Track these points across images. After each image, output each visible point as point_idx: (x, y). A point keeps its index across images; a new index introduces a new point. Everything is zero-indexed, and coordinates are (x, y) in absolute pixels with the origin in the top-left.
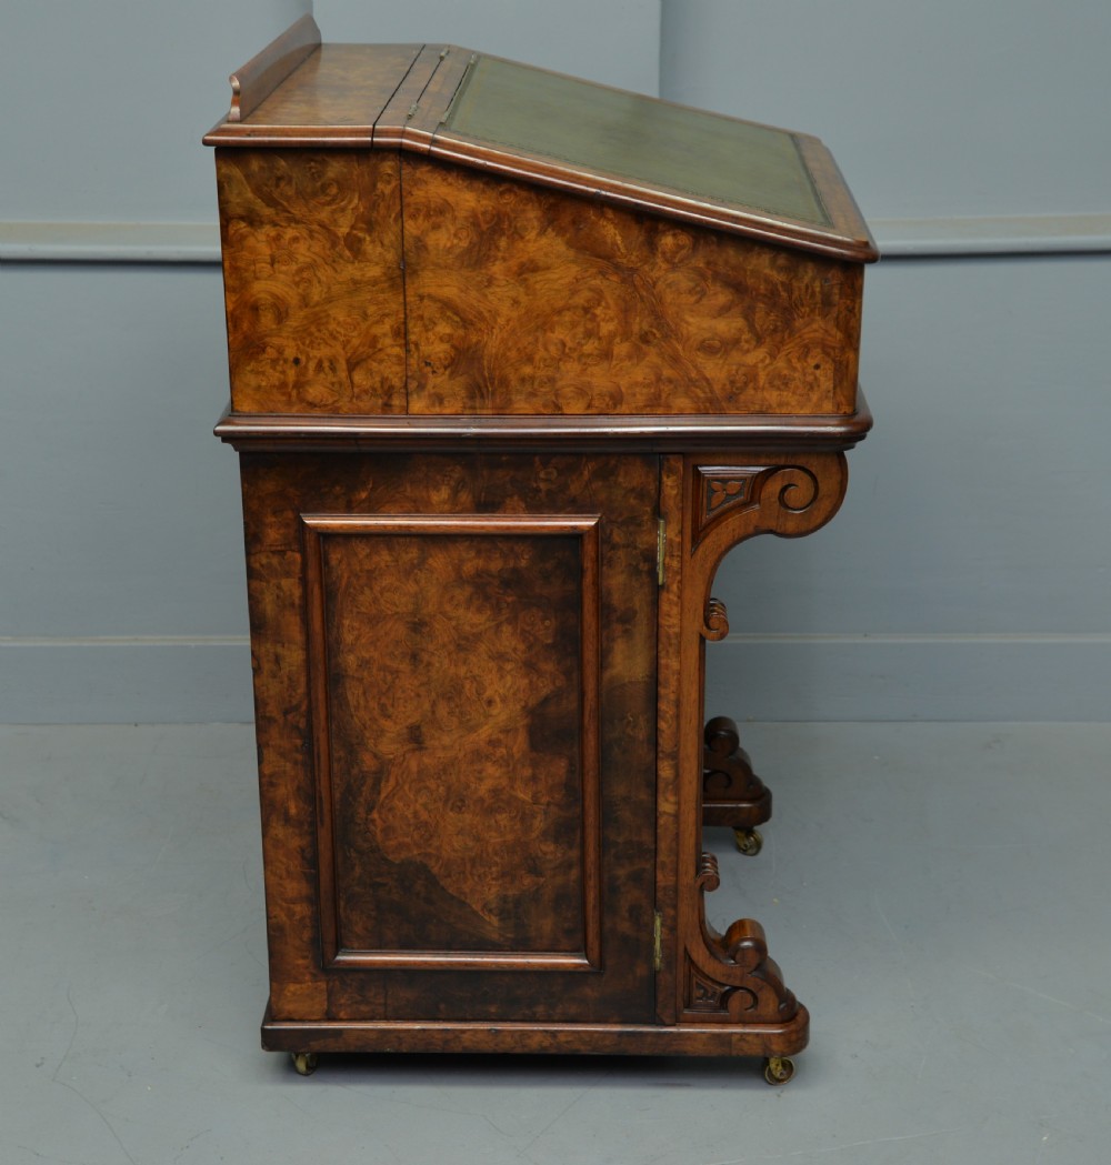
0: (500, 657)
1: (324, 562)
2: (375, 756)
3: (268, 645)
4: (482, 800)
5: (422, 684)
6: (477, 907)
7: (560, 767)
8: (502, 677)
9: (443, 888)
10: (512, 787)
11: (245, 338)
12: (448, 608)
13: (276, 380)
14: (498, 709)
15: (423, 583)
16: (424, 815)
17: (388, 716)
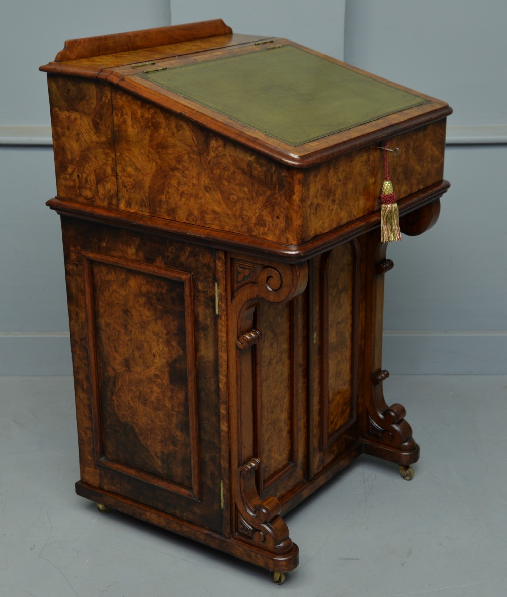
0: (157, 335)
1: (92, 274)
2: (113, 369)
3: (74, 307)
4: (152, 402)
5: (129, 340)
6: (153, 454)
7: (181, 396)
8: (158, 345)
9: (140, 440)
10: (164, 400)
11: (61, 162)
12: (137, 306)
13: (71, 184)
14: (157, 360)
15: (127, 291)
16: (132, 404)
17: (117, 352)
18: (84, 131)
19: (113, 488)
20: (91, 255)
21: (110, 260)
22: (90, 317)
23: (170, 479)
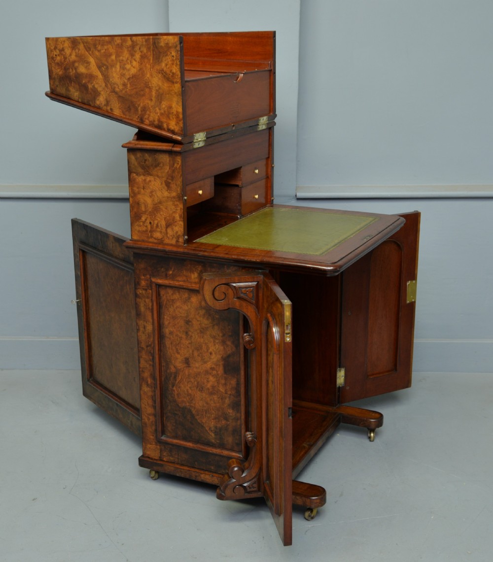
0: (214, 337)
1: (158, 295)
2: (175, 367)
3: (142, 321)
4: (208, 389)
5: (189, 343)
6: (207, 429)
7: (233, 382)
8: (215, 345)
9: (196, 419)
10: (219, 387)
11: (136, 213)
12: (197, 317)
13: (144, 229)
14: (213, 356)
15: (189, 307)
16: (190, 391)
17: (178, 353)
18: (157, 189)
19: (171, 458)
20: (160, 281)
21: (177, 283)
22: (156, 328)
23: (222, 446)
